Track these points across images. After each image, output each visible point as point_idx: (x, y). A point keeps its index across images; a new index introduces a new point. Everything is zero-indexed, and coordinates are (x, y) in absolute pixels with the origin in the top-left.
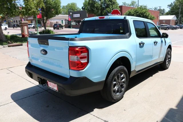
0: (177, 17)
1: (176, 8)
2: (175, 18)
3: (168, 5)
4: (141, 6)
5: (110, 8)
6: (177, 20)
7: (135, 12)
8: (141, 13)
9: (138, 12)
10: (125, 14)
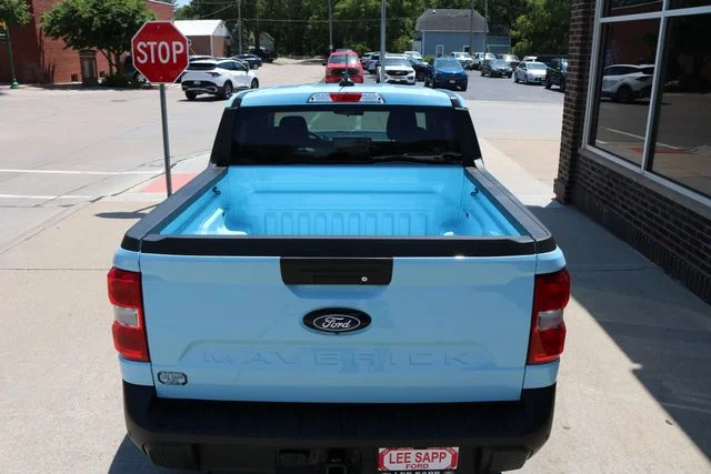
0: (229, 27)
2: (224, 32)
6: (228, 38)
7: (94, 6)
8: (120, 15)
9: (108, 11)
10: (46, 15)
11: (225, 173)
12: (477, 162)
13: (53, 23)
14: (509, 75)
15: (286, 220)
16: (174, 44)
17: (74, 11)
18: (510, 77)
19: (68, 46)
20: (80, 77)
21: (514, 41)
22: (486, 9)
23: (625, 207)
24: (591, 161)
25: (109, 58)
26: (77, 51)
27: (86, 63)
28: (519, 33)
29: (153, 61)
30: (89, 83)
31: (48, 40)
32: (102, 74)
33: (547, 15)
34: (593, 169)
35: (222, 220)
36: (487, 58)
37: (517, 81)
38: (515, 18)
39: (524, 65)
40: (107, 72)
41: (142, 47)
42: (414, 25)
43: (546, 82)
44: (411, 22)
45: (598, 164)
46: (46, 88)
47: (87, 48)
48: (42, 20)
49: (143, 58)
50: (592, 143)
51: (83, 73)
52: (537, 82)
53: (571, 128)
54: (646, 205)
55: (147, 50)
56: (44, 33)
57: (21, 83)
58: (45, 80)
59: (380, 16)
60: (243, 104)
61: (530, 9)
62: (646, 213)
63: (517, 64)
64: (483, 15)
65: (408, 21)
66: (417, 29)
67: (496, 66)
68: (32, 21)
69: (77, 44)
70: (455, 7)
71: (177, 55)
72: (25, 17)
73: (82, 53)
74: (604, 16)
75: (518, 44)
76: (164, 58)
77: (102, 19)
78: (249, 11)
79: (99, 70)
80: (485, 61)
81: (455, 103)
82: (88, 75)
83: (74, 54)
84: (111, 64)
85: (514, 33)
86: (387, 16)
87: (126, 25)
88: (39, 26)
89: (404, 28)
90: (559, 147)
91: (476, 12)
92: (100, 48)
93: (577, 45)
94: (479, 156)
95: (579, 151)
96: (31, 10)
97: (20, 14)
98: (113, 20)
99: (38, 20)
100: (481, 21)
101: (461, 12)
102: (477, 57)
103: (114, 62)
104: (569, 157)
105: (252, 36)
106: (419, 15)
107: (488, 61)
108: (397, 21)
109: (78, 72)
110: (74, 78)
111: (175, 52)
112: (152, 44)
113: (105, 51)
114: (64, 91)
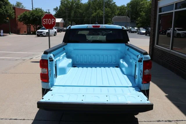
0: (64, 20)
1: (62, 12)
3: (54, 9)
4: (36, 9)
5: (3, 10)
6: (64, 23)
7: (31, 14)
9: (34, 15)
10: (19, 16)
11: (66, 44)
12: (128, 42)
13: (20, 18)
14: (136, 32)
15: (81, 57)
16: (52, 19)
17: (26, 15)
18: (136, 33)
19: (24, 24)
20: (27, 32)
21: (137, 24)
22: (130, 16)
23: (166, 59)
24: (157, 49)
25: (34, 27)
26: (26, 25)
27: (28, 28)
28: (138, 22)
29: (47, 24)
30: (29, 33)
31: (19, 23)
32: (32, 31)
33: (145, 17)
34: (158, 51)
35: (65, 56)
36: (130, 28)
37: (138, 34)
38: (137, 18)
39: (140, 30)
40: (33, 30)
41: (44, 20)
42: (112, 20)
43: (146, 34)
44: (111, 19)
45: (159, 49)
46: (18, 34)
47: (29, 24)
48: (18, 18)
49: (44, 23)
50: (157, 44)
51: (27, 31)
52: (143, 34)
53: (152, 41)
54: (171, 58)
55: (46, 21)
56: (18, 21)
57: (12, 33)
58: (18, 32)
59: (103, 18)
60: (71, 28)
61: (141, 16)
62: (171, 60)
63: (138, 30)
64: (129, 17)
65: (110, 19)
66: (112, 21)
67: (133, 30)
68: (15, 18)
69: (26, 23)
70: (122, 15)
71: (53, 22)
72: (14, 17)
73: (27, 26)
74: (159, 13)
75: (138, 25)
76: (50, 23)
77: (33, 17)
78: (69, 16)
79: (31, 30)
80: (130, 29)
81: (123, 28)
82: (28, 31)
83: (25, 26)
84: (34, 28)
85: (137, 22)
86: (105, 18)
87: (38, 19)
88: (17, 19)
89: (109, 20)
90: (149, 46)
91: (127, 17)
92: (32, 25)
93: (153, 20)
94: (129, 41)
95: (154, 47)
96: (15, 15)
97: (13, 16)
98: (36, 18)
99: (17, 17)
100: (129, 19)
101: (124, 17)
102: (128, 28)
103: (35, 28)
104: (151, 48)
105: (70, 23)
106: (113, 17)
107: (131, 29)
108: (107, 19)
109: (26, 30)
110: (25, 32)
111: (52, 21)
112: (47, 19)
113: (33, 25)
114: (22, 35)
